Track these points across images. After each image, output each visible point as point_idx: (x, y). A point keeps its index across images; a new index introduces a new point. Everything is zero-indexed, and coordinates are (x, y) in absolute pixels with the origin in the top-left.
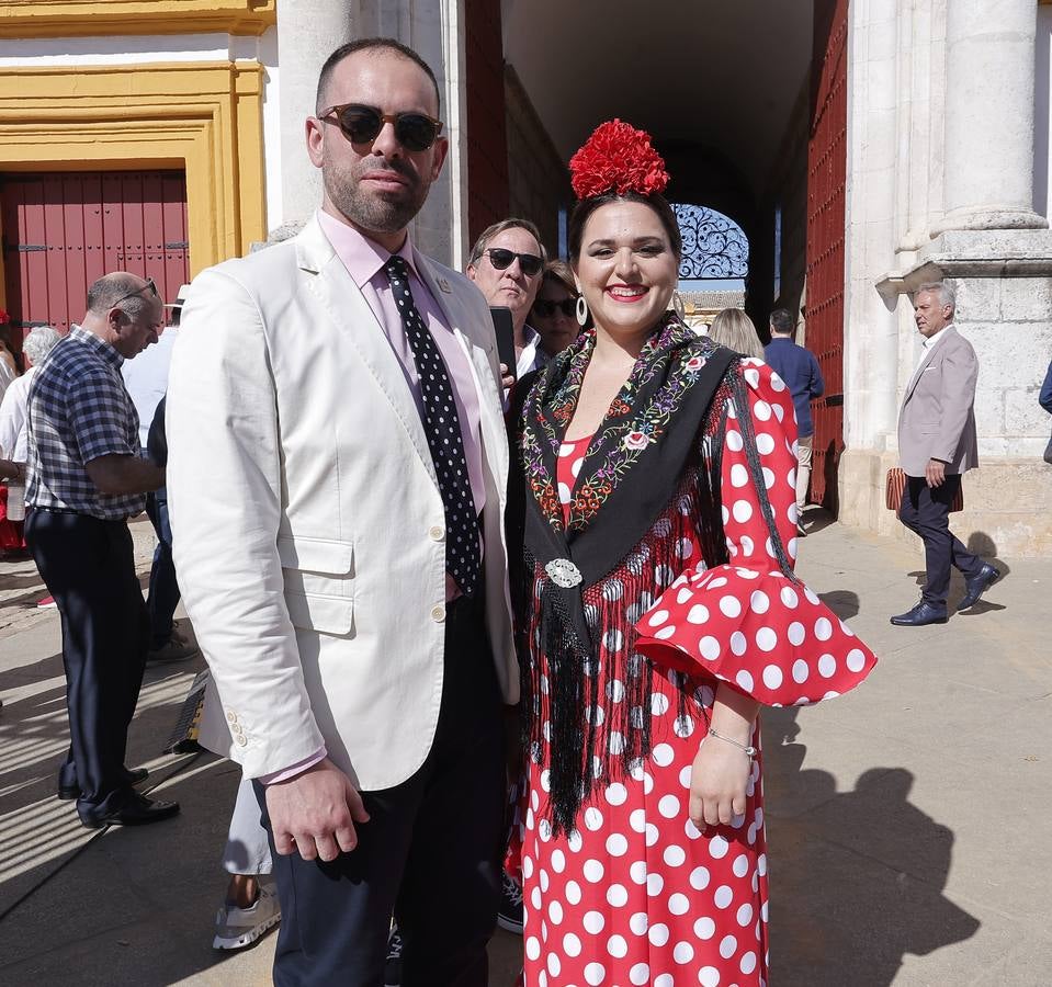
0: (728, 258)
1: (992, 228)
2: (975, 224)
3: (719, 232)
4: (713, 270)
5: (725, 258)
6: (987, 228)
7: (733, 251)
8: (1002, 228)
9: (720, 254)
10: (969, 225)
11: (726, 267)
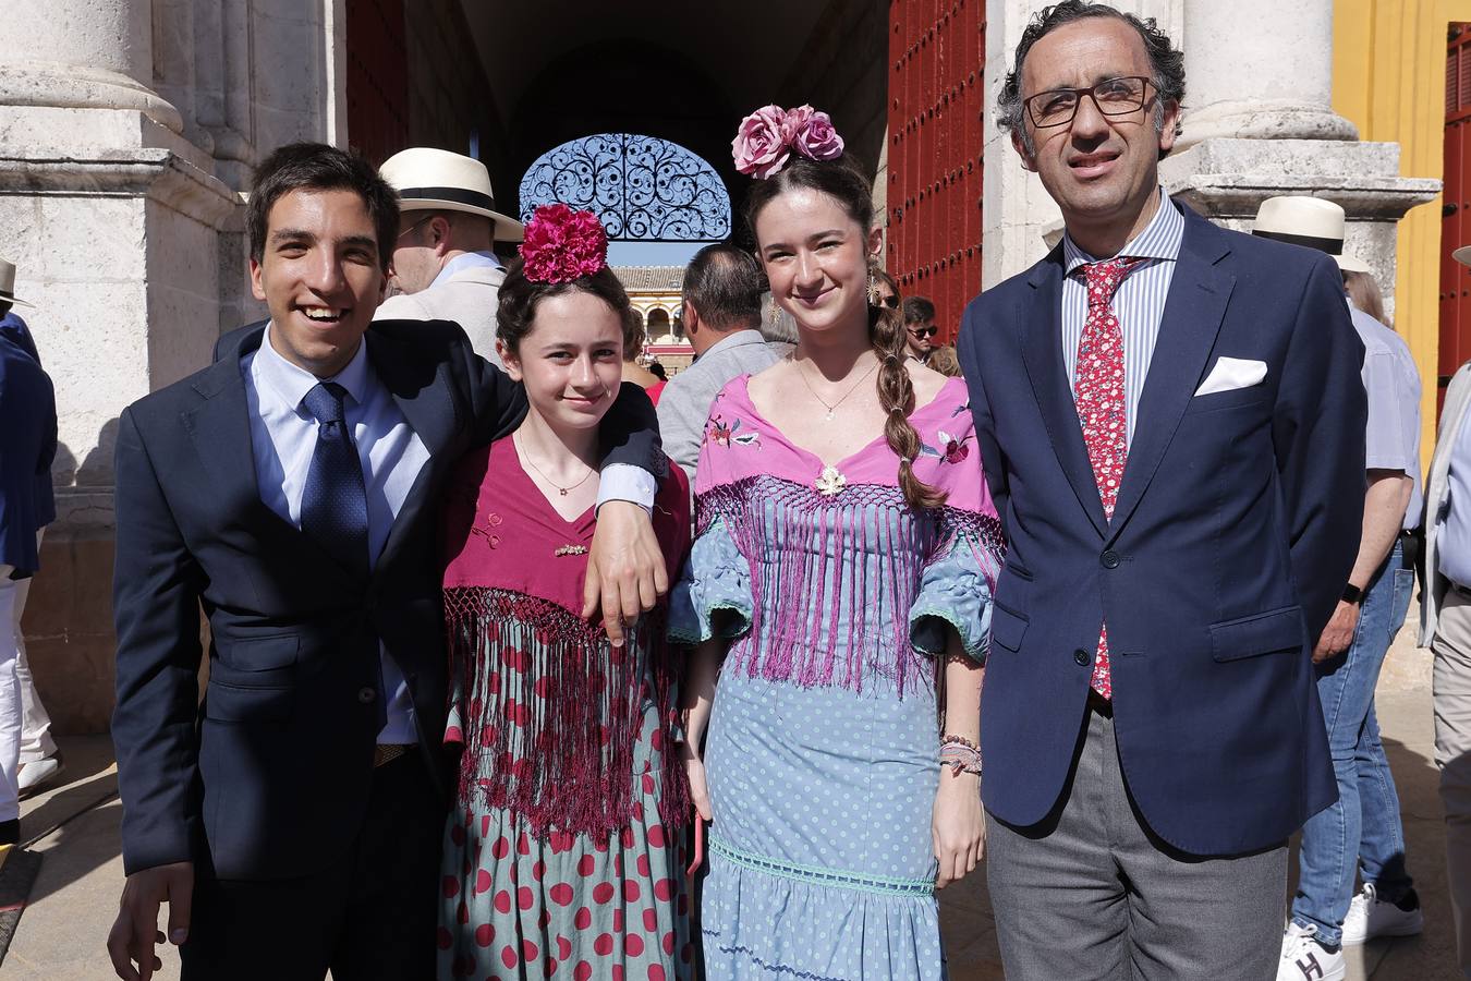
0: (699, 212)
1: (1285, 137)
2: (1256, 127)
3: (687, 176)
4: (678, 229)
5: (694, 213)
6: (1276, 137)
7: (705, 203)
8: (1299, 136)
9: (687, 207)
10: (1244, 131)
11: (696, 224)
